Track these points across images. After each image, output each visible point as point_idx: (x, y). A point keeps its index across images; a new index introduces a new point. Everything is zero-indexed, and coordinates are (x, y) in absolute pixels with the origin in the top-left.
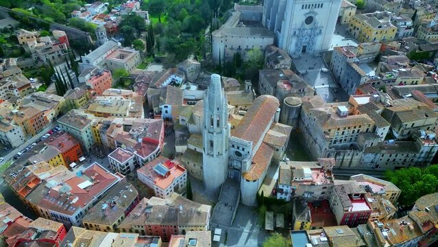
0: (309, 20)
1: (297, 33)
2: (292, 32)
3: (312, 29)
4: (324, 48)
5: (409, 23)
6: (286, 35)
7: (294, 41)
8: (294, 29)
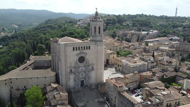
0: (82, 59)
1: (73, 71)
2: (69, 70)
3: (85, 66)
4: (99, 81)
5: (152, 59)
6: (64, 73)
7: (72, 77)
8: (70, 67)
